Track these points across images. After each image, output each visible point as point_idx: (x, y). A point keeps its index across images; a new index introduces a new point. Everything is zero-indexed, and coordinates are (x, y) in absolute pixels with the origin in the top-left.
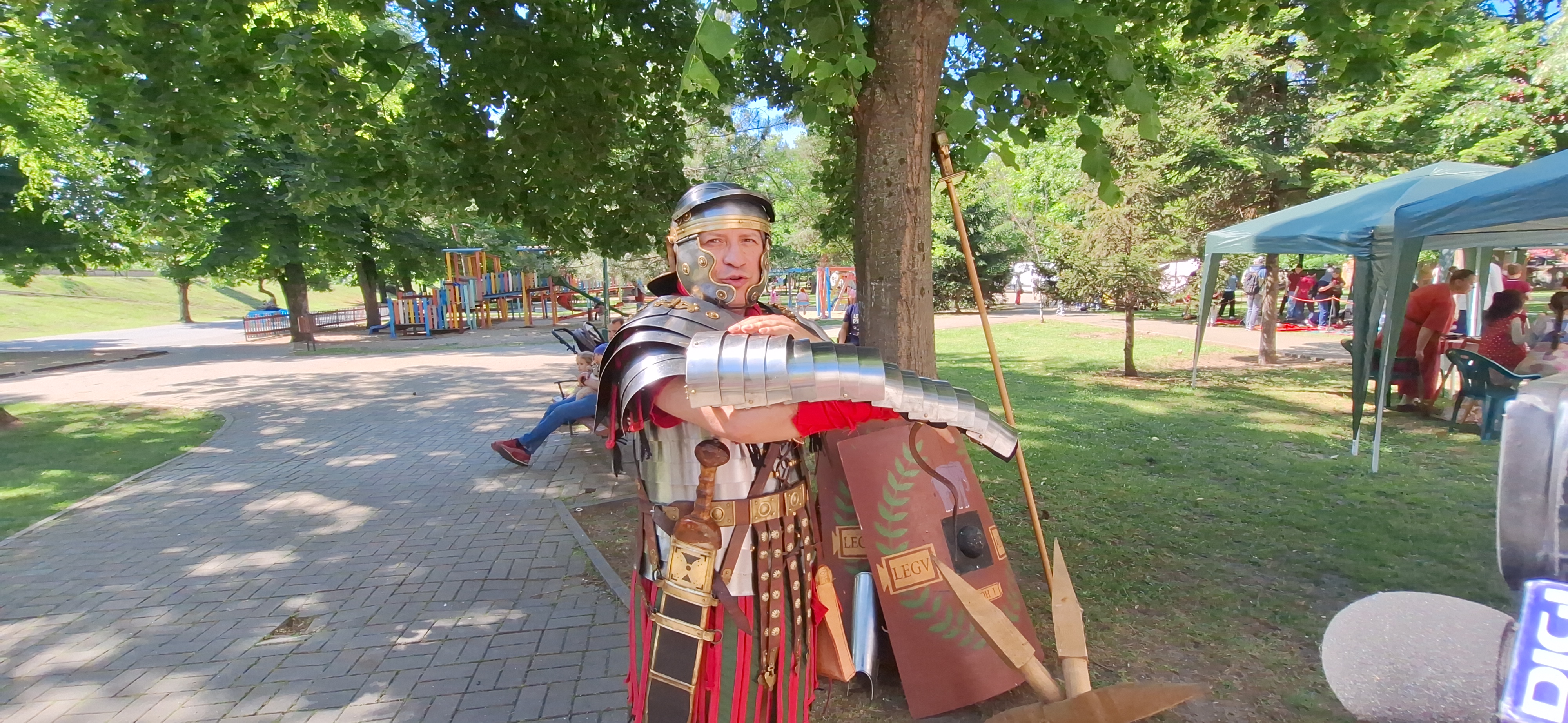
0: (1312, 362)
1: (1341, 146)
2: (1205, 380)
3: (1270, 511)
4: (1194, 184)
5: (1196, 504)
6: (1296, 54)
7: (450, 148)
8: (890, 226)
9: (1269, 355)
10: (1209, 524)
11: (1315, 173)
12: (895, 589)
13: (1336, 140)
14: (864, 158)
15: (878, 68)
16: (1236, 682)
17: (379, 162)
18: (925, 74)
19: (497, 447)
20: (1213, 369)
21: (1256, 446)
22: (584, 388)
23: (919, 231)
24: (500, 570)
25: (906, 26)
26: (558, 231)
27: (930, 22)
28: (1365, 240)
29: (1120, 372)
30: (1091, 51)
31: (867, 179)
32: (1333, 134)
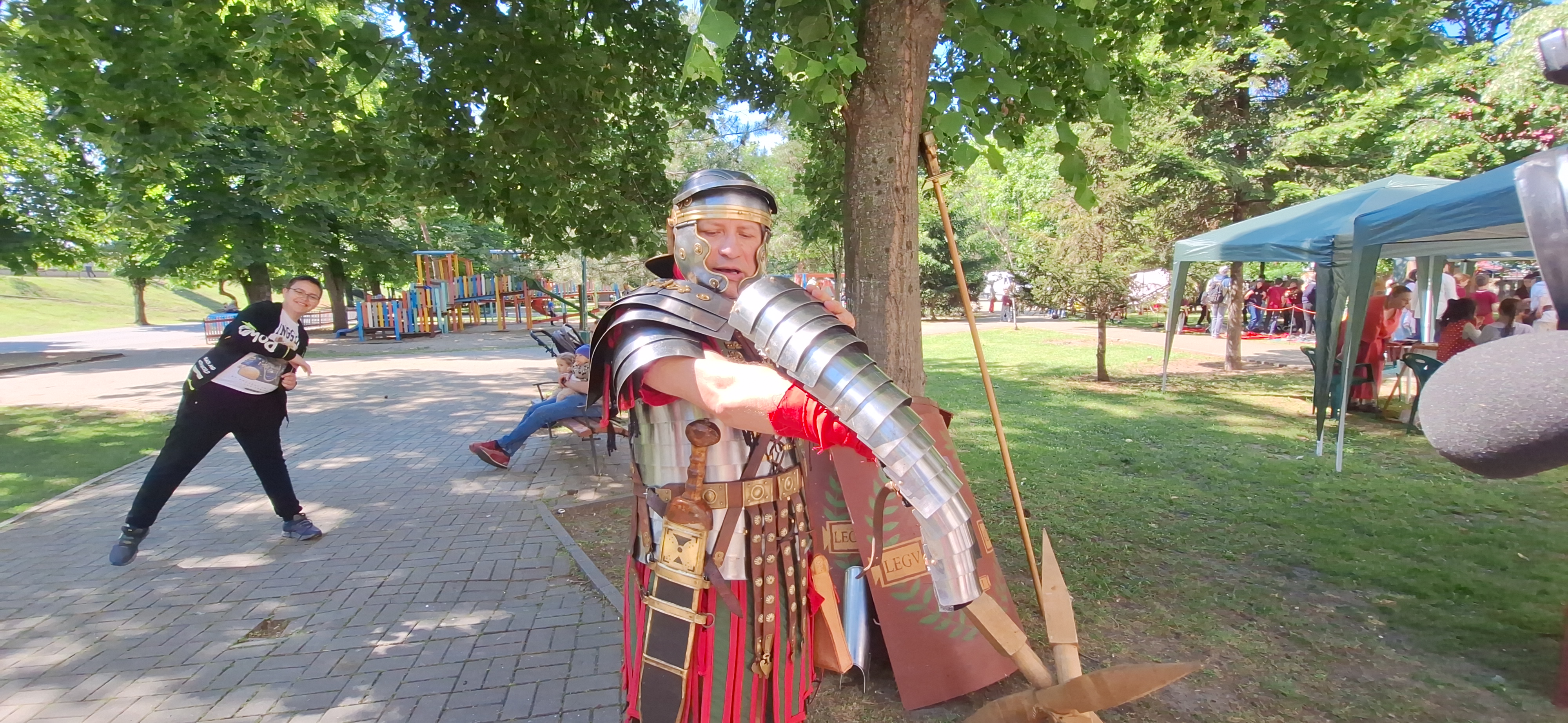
0: (1276, 368)
1: (1301, 160)
2: (1174, 385)
3: (1242, 508)
4: (1163, 195)
5: (1171, 503)
6: (1257, 71)
7: (430, 143)
8: (878, 223)
9: (1234, 361)
10: (1183, 522)
11: (1277, 185)
12: (886, 582)
13: (1296, 154)
14: (853, 157)
15: (867, 68)
16: (1217, 671)
17: (357, 156)
18: (913, 75)
19: (475, 449)
20: (1183, 374)
21: (1225, 448)
22: (565, 390)
23: (908, 228)
24: (482, 572)
25: (895, 29)
26: (540, 229)
27: (918, 24)
28: (1327, 248)
29: (1092, 377)
30: (1067, 60)
31: (856, 177)
32: (1293, 147)
